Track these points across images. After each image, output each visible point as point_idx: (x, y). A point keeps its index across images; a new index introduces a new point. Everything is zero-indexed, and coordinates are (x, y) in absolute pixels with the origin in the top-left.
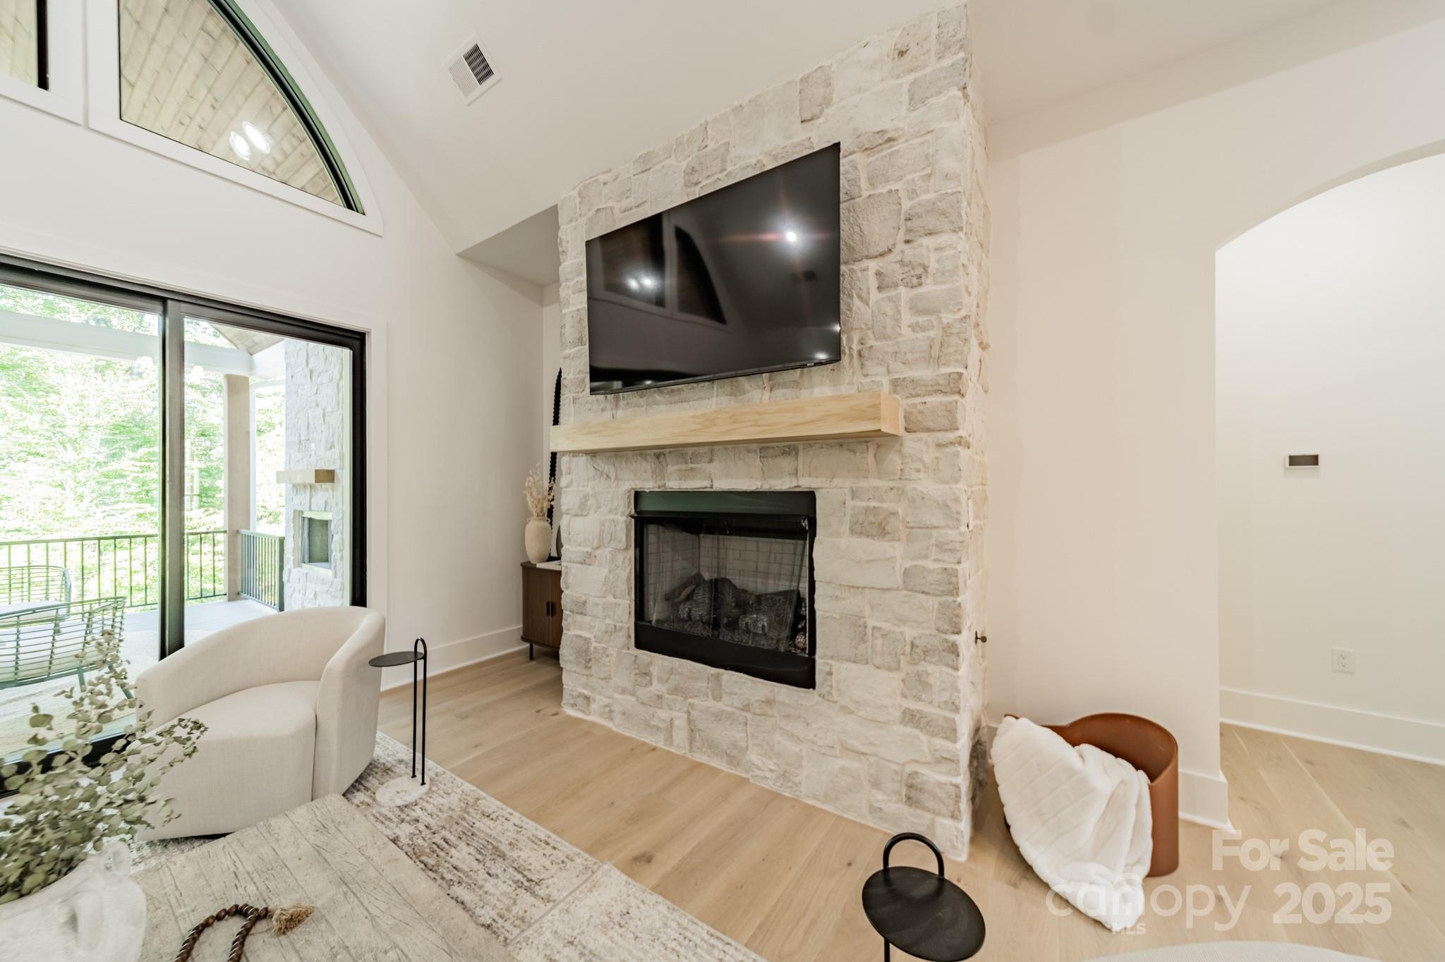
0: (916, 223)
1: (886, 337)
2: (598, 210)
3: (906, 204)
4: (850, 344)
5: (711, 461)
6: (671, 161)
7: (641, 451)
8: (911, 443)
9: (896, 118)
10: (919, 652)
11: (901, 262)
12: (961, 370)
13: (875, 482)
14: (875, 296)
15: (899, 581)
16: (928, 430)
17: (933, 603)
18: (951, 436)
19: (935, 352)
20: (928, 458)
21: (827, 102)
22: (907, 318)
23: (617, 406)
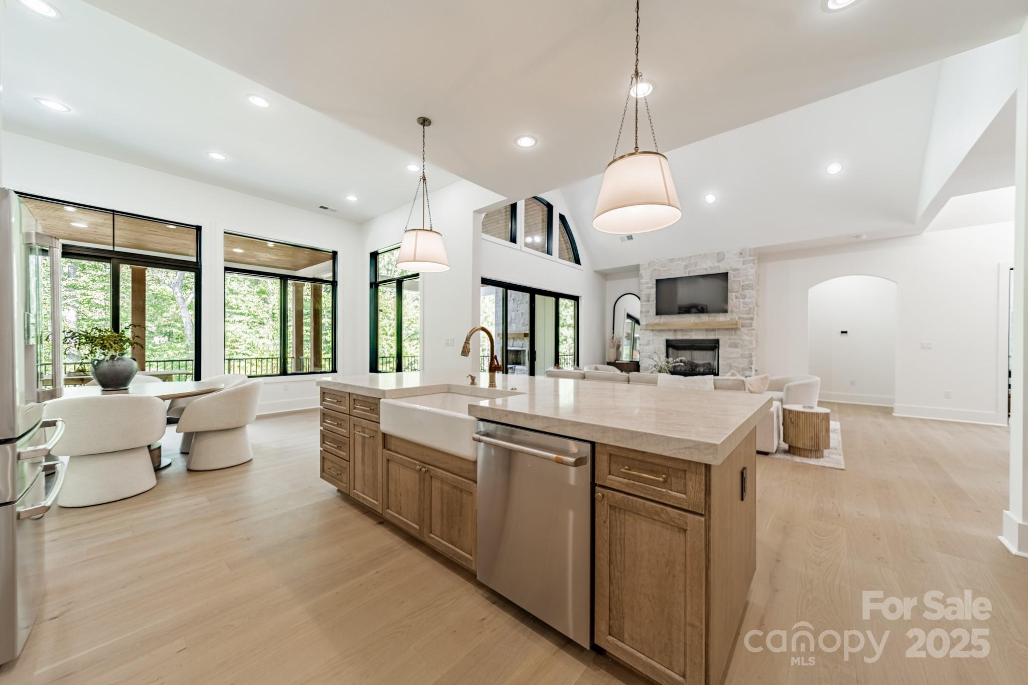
0: (744, 288)
1: (737, 308)
2: (655, 269)
3: (742, 283)
4: (729, 309)
5: (691, 332)
6: (680, 262)
7: (670, 330)
8: (742, 329)
9: (741, 266)
10: (744, 369)
11: (741, 294)
12: (753, 316)
13: (734, 337)
14: (734, 300)
15: (740, 356)
16: (746, 327)
17: (747, 360)
18: (751, 328)
19: (748, 312)
20: (746, 332)
21: (724, 259)
22: (742, 305)
23: (661, 318)
